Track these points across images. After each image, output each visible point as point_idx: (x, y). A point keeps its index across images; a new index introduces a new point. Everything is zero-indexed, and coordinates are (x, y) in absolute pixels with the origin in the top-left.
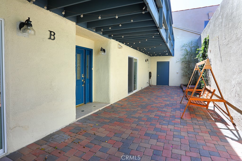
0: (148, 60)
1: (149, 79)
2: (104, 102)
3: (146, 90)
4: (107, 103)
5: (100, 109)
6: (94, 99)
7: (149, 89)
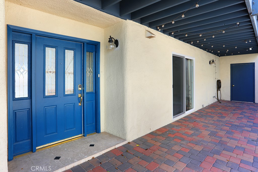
0: (213, 61)
1: (218, 91)
2: (118, 136)
3: (210, 111)
4: (122, 139)
5: (96, 156)
6: (103, 128)
7: (217, 109)
